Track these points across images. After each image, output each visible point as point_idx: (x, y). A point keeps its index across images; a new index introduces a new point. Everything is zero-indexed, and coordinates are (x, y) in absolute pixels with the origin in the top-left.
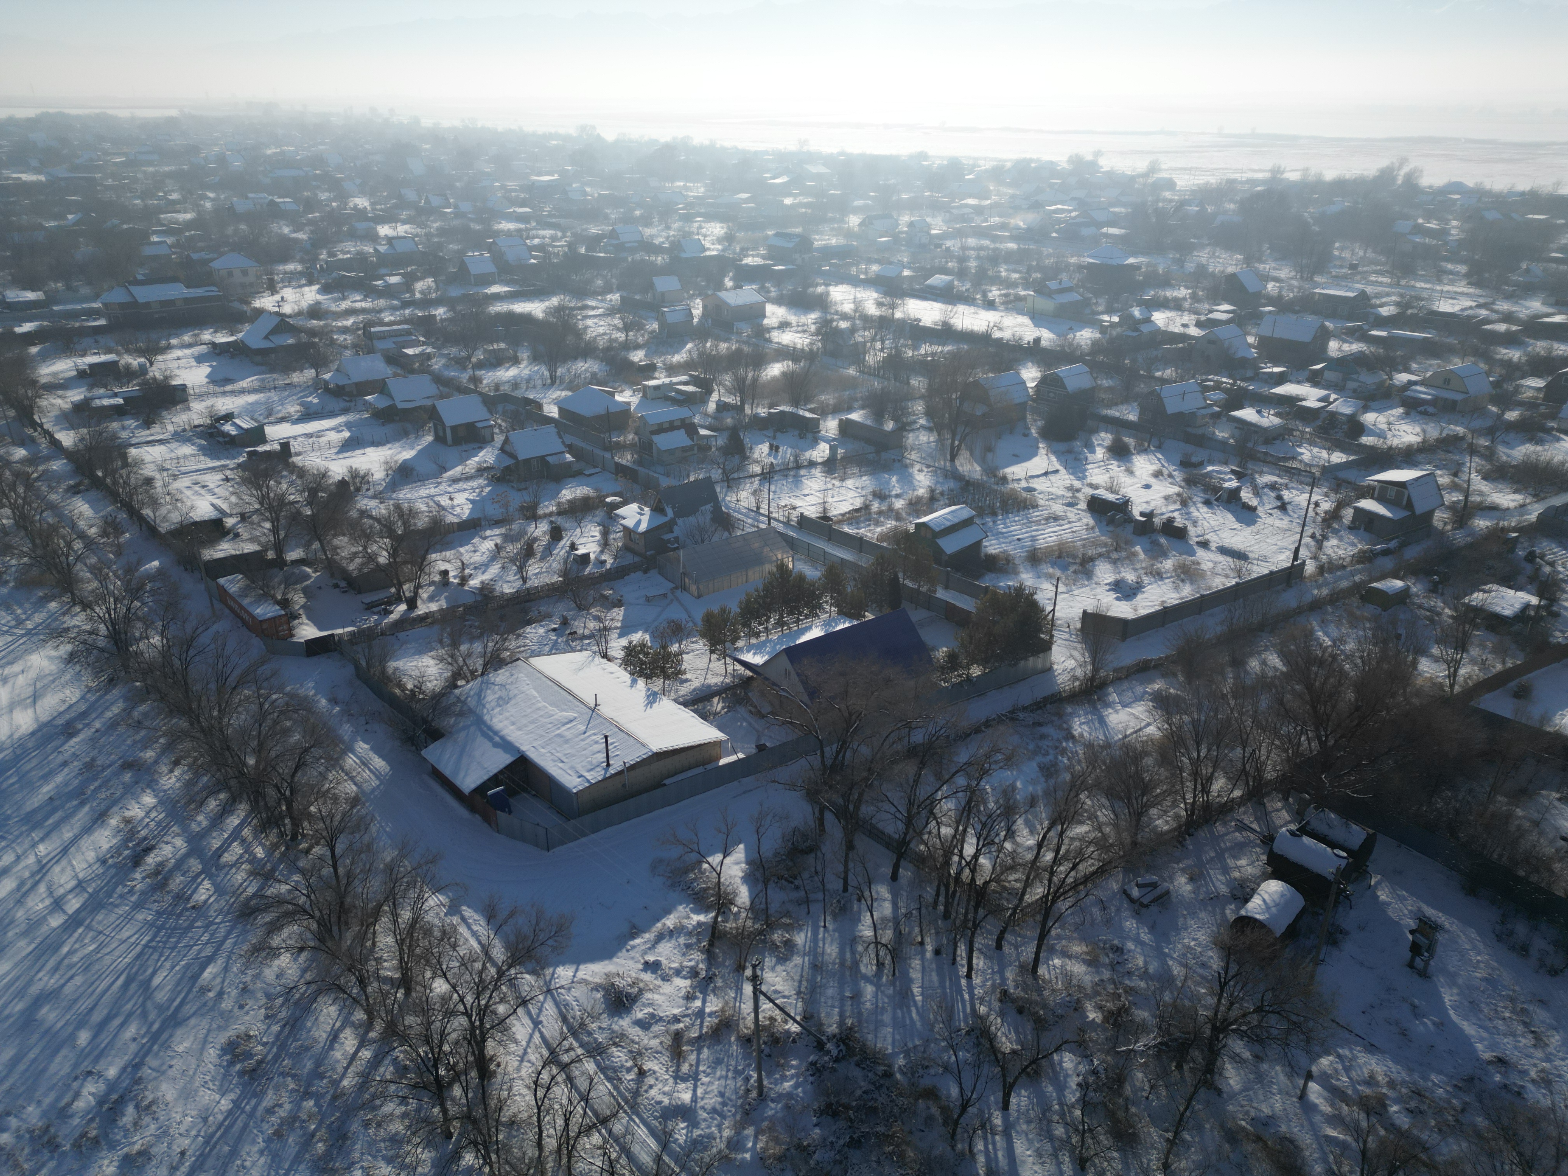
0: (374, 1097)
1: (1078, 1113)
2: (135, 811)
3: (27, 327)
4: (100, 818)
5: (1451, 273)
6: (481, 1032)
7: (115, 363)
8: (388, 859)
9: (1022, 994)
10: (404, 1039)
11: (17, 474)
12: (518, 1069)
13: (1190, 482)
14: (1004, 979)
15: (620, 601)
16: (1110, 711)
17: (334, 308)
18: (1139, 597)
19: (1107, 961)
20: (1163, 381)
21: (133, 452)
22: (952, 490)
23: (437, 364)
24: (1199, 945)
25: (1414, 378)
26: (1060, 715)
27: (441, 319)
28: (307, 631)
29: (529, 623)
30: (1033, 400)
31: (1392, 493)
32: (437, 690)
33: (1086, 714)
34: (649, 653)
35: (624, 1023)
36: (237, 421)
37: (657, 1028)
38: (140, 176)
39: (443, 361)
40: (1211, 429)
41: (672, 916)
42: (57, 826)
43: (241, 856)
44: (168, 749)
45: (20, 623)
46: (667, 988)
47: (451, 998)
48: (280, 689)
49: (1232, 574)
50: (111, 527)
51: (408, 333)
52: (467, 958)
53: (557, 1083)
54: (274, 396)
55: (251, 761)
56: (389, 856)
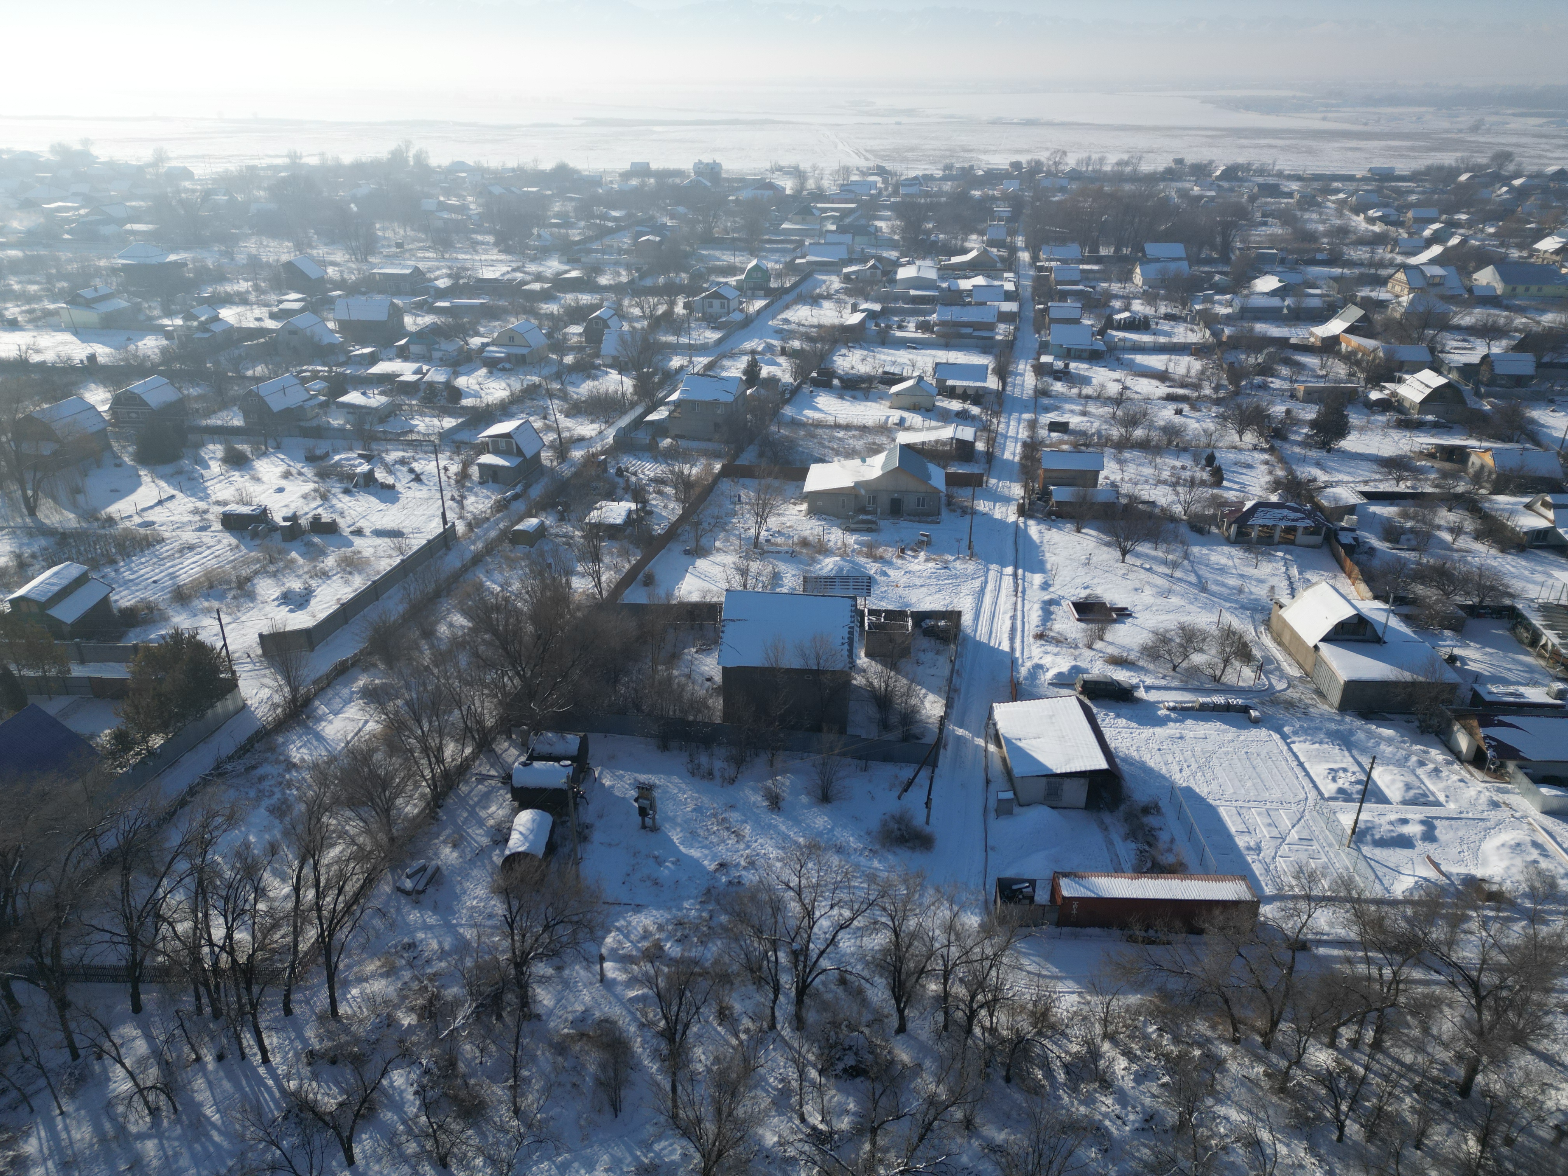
1: (424, 1119)
5: (483, 243)
9: (330, 1044)
13: (323, 475)
14: (305, 1041)
16: (324, 724)
18: (313, 602)
19: (404, 962)
20: (258, 380)
22: (46, 549)
24: (481, 900)
25: (485, 340)
26: (272, 749)
30: (112, 425)
31: (502, 444)
33: (300, 737)
40: (324, 419)
49: (394, 553)
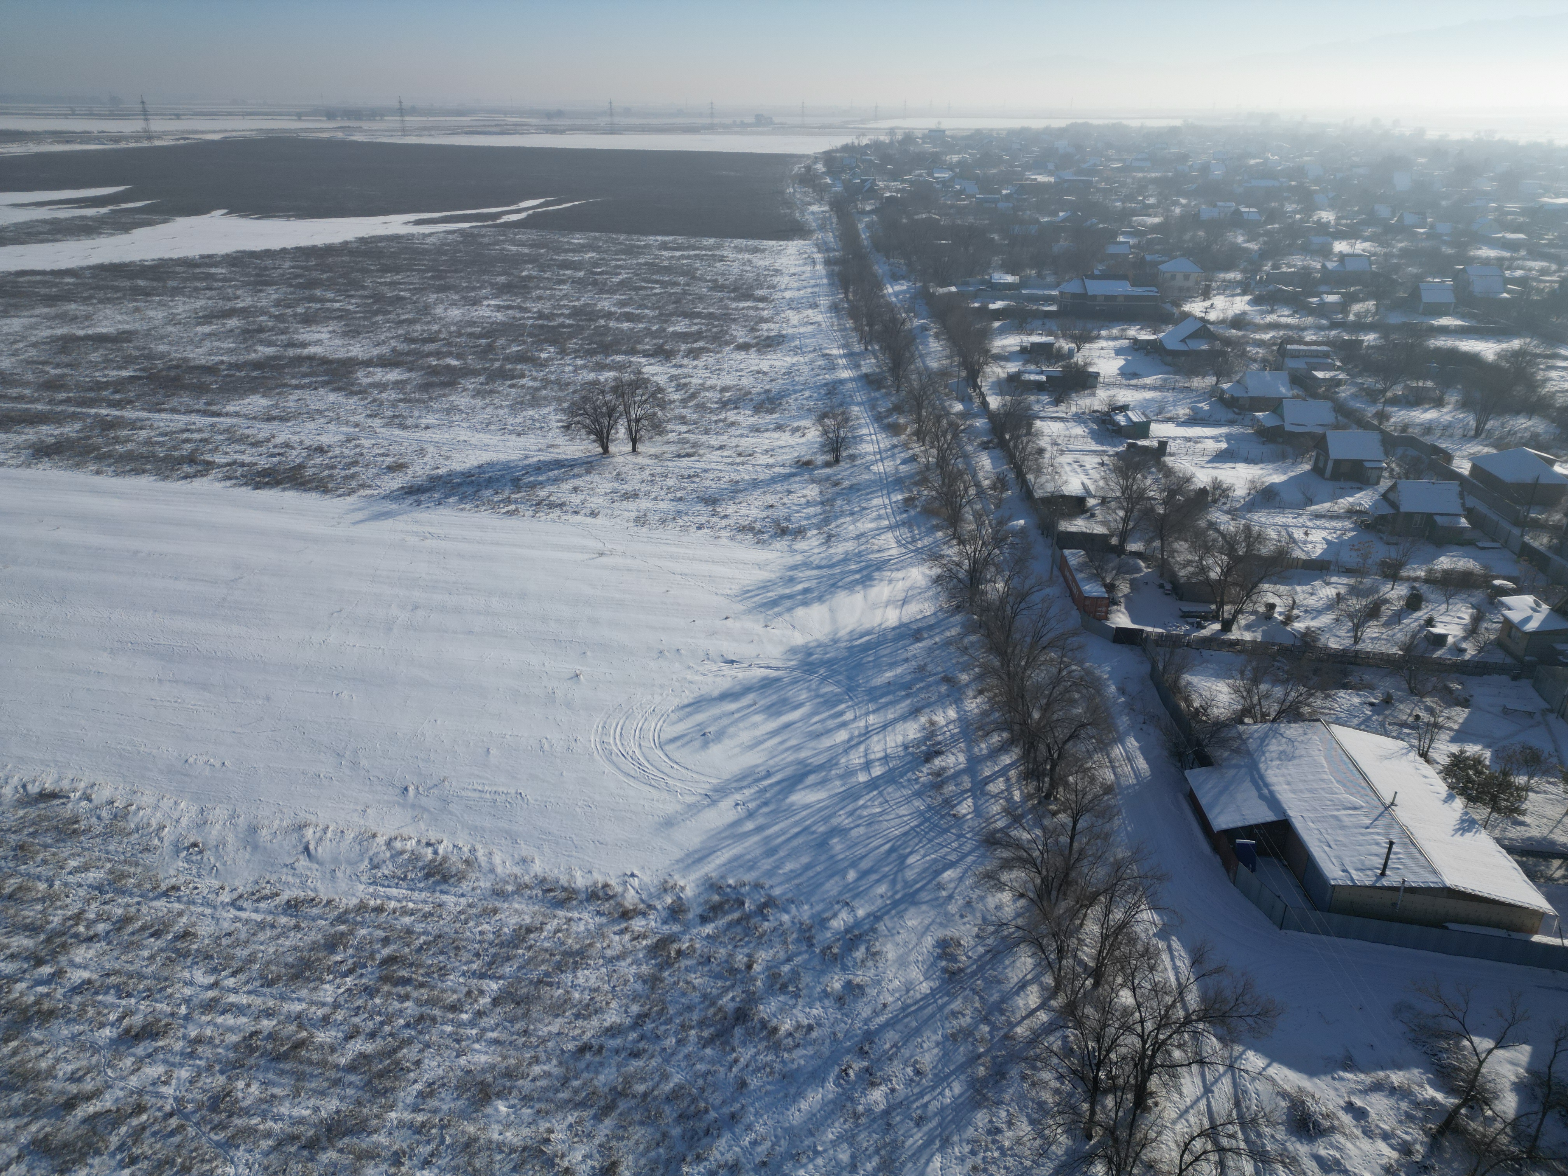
0: (1037, 1058)
2: (940, 719)
3: (998, 305)
4: (915, 712)
6: (1151, 1064)
7: (1050, 345)
8: (1120, 856)
10: (1079, 1024)
11: (951, 424)
12: (1174, 1122)
15: (1467, 700)
17: (1258, 320)
21: (1038, 424)
23: (1344, 393)
27: (1368, 347)
28: (1121, 619)
29: (1345, 687)
32: (1222, 718)
34: (1481, 773)
35: (1301, 1149)
36: (1130, 413)
38: (1129, 180)
39: (1353, 390)
41: (1401, 1073)
42: (886, 706)
43: (1002, 792)
44: (979, 678)
45: (914, 541)
46: (1365, 1144)
47: (1132, 1014)
48: (1080, 663)
50: (1000, 483)
51: (1326, 355)
52: (1160, 985)
53: (1208, 1160)
54: (1170, 396)
55: (1036, 715)
56: (1121, 853)
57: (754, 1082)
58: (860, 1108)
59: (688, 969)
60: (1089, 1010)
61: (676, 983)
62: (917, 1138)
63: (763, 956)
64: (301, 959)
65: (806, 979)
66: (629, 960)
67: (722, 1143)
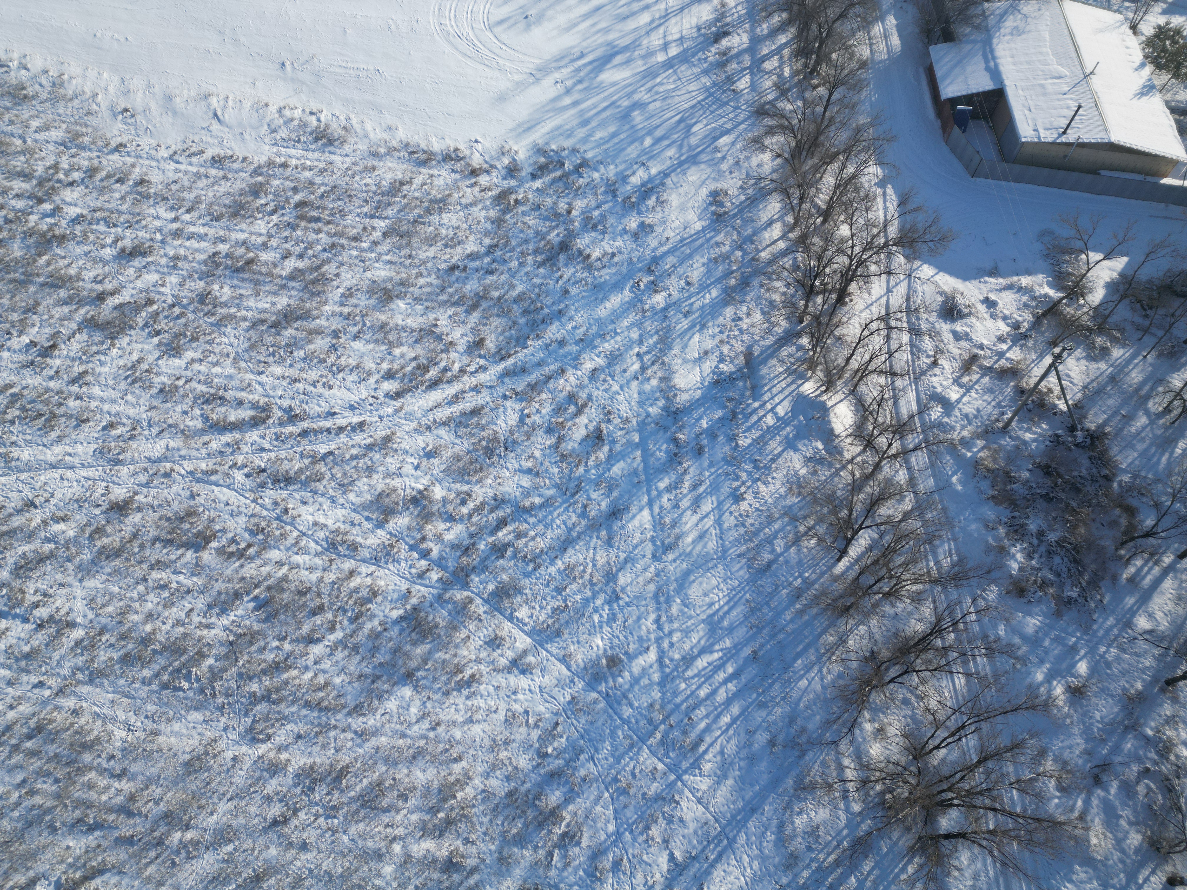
0: (773, 272)
6: (853, 275)
8: (861, 122)
10: (807, 249)
12: (861, 312)
35: (945, 327)
37: (964, 344)
41: (1029, 278)
43: (775, 69)
46: (990, 323)
47: (847, 242)
52: (871, 221)
53: (879, 334)
57: (574, 291)
58: (647, 307)
59: (524, 214)
60: (816, 240)
61: (515, 224)
62: (685, 324)
63: (579, 204)
64: (235, 201)
65: (611, 220)
66: (480, 207)
67: (554, 328)
